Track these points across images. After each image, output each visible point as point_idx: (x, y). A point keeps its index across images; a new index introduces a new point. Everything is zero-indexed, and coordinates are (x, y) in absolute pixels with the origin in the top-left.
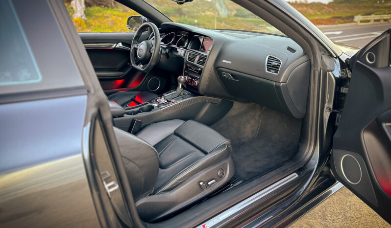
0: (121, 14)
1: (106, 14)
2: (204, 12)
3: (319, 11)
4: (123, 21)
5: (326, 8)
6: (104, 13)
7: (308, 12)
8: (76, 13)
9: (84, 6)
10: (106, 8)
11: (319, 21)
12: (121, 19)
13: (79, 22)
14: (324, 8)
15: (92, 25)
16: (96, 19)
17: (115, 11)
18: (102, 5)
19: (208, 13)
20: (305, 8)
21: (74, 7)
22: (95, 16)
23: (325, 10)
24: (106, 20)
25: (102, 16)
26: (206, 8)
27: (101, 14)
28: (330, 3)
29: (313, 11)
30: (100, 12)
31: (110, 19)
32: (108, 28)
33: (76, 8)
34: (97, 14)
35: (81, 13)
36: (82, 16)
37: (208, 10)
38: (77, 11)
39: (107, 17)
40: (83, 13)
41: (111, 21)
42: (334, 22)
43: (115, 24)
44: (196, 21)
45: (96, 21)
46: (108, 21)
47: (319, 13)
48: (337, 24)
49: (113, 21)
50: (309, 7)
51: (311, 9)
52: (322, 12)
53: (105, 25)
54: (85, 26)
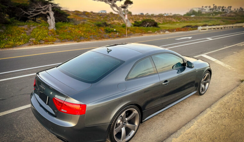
0: (73, 26)
1: (66, 26)
2: (113, 20)
3: (179, 20)
4: (75, 30)
5: (183, 18)
6: (64, 25)
7: (172, 20)
8: (51, 26)
9: (54, 22)
10: (64, 22)
11: (179, 29)
12: (74, 29)
13: (53, 32)
14: (182, 19)
15: (59, 33)
16: (60, 29)
17: (70, 24)
18: (61, 21)
19: (116, 21)
20: (171, 19)
21: (49, 23)
22: (60, 27)
23: (182, 20)
24: (66, 30)
25: (64, 28)
26: (114, 18)
27: (62, 26)
28: (184, 15)
29: (176, 20)
30: (62, 25)
31: (68, 29)
32: (68, 34)
33: (51, 24)
34: (61, 27)
35: (53, 26)
36: (54, 28)
37: (115, 19)
38: (51, 25)
39: (66, 28)
40: (54, 26)
41: (69, 31)
42: (188, 30)
43: (71, 32)
44: (115, 30)
45: (61, 30)
46: (67, 31)
47: (179, 21)
48: (189, 31)
49: (70, 30)
50: (173, 18)
51: (174, 19)
52: (180, 20)
53: (66, 33)
54: (56, 34)
